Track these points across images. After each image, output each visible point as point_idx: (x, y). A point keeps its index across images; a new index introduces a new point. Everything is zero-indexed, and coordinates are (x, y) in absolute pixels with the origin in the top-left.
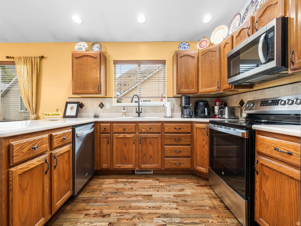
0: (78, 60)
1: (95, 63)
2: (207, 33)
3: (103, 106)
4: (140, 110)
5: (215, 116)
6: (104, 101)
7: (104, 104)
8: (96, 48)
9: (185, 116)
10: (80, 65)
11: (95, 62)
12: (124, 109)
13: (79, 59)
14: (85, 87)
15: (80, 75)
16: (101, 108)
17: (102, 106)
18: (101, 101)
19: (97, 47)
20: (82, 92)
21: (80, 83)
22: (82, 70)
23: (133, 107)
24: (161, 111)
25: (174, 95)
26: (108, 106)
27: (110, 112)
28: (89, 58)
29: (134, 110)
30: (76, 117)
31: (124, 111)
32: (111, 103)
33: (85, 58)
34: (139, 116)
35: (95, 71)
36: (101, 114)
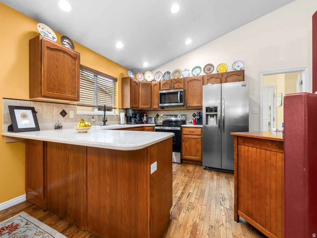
0: (51, 52)
1: (74, 65)
2: (143, 72)
3: (66, 114)
4: (106, 119)
5: (143, 123)
6: (67, 109)
7: (67, 112)
8: (66, 43)
9: (133, 123)
10: (54, 59)
11: (74, 63)
12: (93, 118)
13: (53, 52)
14: (61, 91)
15: (54, 73)
17: (64, 113)
18: (63, 107)
20: (57, 96)
21: (53, 83)
22: (57, 68)
23: (96, 116)
24: (115, 120)
25: (125, 107)
26: (71, 114)
27: (75, 121)
28: (67, 56)
29: (97, 119)
30: (37, 128)
31: (93, 120)
32: (75, 111)
33: (61, 53)
34: (105, 124)
35: (74, 73)
36: (63, 124)
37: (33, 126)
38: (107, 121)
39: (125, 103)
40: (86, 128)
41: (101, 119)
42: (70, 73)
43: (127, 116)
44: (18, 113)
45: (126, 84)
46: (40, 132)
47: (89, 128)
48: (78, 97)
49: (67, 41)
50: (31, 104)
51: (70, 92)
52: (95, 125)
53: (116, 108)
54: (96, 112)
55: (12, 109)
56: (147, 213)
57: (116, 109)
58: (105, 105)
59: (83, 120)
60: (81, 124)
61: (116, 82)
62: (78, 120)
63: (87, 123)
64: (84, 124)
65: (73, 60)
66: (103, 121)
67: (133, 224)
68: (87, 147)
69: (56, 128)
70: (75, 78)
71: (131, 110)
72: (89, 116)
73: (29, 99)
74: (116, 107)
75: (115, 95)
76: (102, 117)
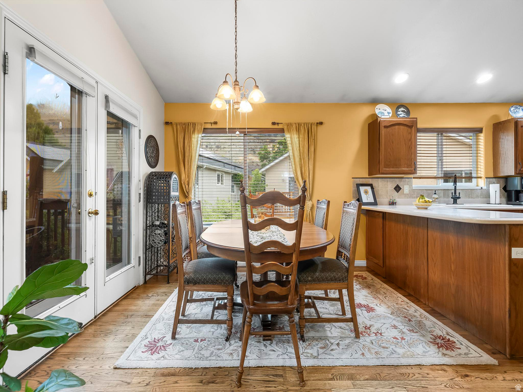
0: (387, 129)
1: (410, 134)
3: (400, 189)
4: (458, 195)
6: (402, 183)
7: (401, 187)
8: (401, 113)
10: (390, 135)
11: (410, 132)
12: (435, 194)
13: (389, 129)
14: (396, 165)
15: (390, 149)
16: (398, 191)
17: (398, 189)
18: (397, 182)
19: (402, 111)
20: (393, 171)
21: (389, 159)
22: (393, 143)
23: (440, 191)
24: (477, 197)
25: (502, 175)
26: (406, 189)
27: (410, 198)
28: (402, 127)
29: (442, 194)
30: (375, 203)
31: (436, 196)
32: (411, 185)
33: (397, 127)
34: (455, 202)
35: (410, 144)
36: (398, 200)
37: (373, 201)
38: (459, 198)
39: (501, 168)
40: (426, 204)
41: (448, 196)
42: (405, 144)
43: (508, 189)
44: (362, 189)
45: (504, 133)
46: (378, 206)
47: (429, 204)
48: (415, 169)
49: (402, 109)
50: (370, 181)
51: (406, 166)
52: (439, 203)
53: (481, 178)
54: (441, 184)
55: (358, 185)
56: (505, 300)
57: (479, 179)
58: (455, 175)
59: (423, 196)
60: (421, 200)
61: (480, 134)
62: (414, 196)
63: (427, 199)
64: (424, 200)
65: (409, 129)
66: (452, 198)
67: (485, 309)
68: (428, 218)
69: (390, 205)
70: (412, 147)
71: (519, 178)
72: (430, 192)
73: (368, 177)
74: (479, 175)
75: (477, 156)
76: (450, 191)
